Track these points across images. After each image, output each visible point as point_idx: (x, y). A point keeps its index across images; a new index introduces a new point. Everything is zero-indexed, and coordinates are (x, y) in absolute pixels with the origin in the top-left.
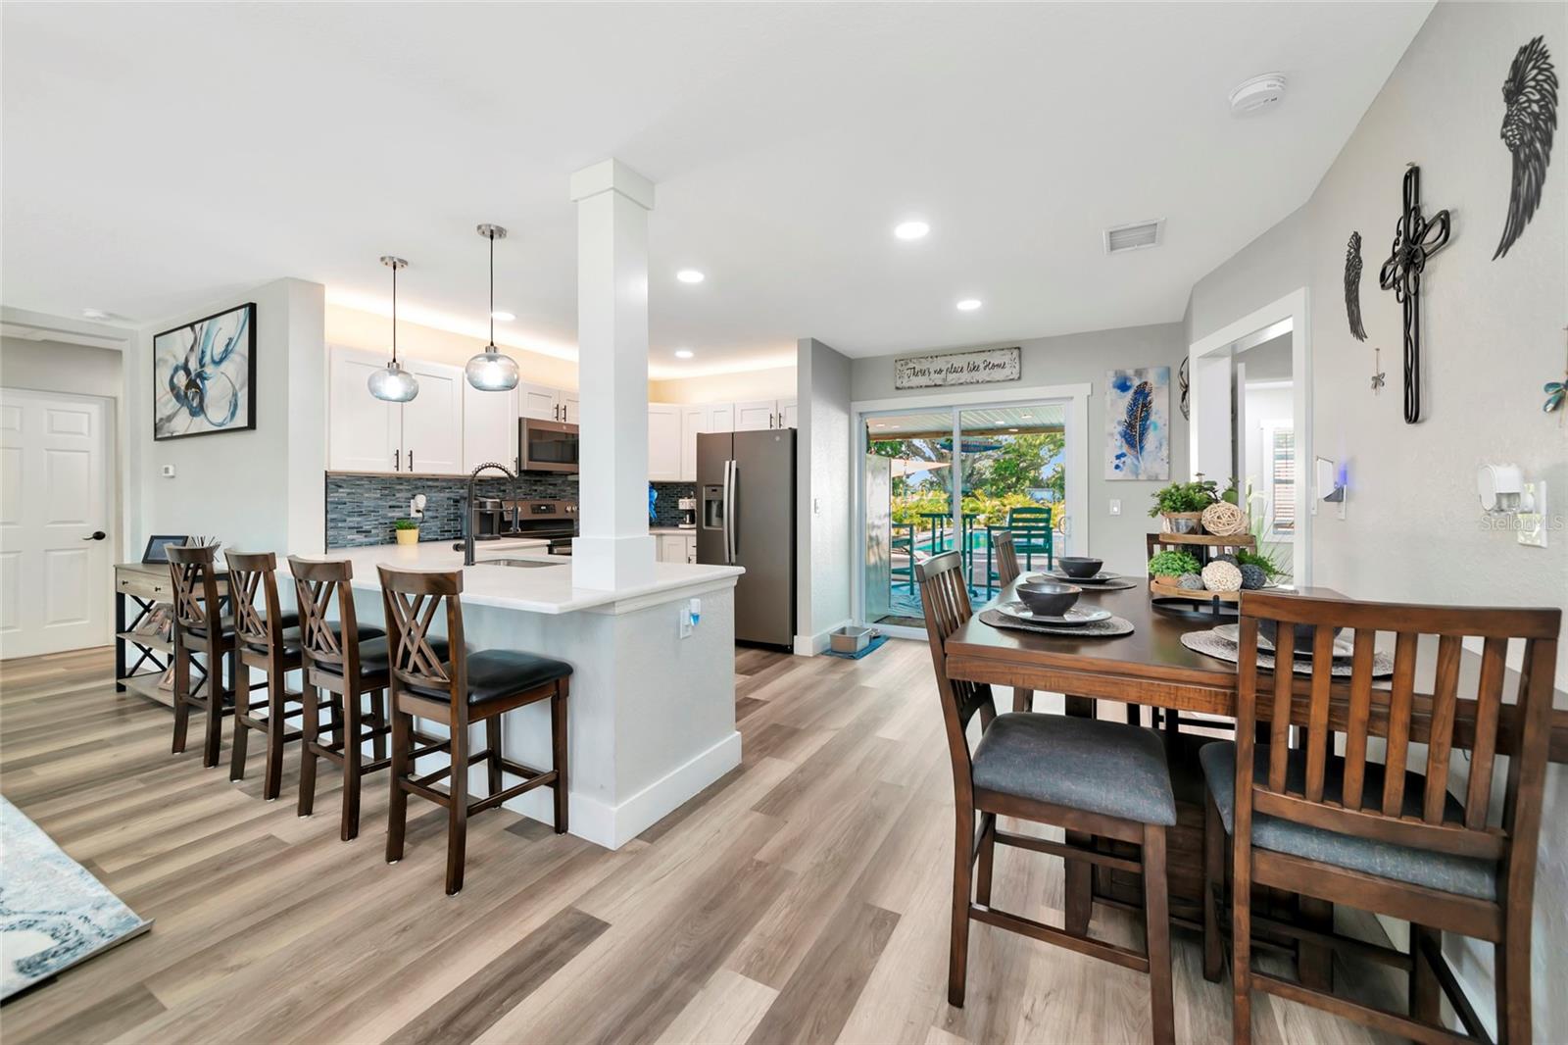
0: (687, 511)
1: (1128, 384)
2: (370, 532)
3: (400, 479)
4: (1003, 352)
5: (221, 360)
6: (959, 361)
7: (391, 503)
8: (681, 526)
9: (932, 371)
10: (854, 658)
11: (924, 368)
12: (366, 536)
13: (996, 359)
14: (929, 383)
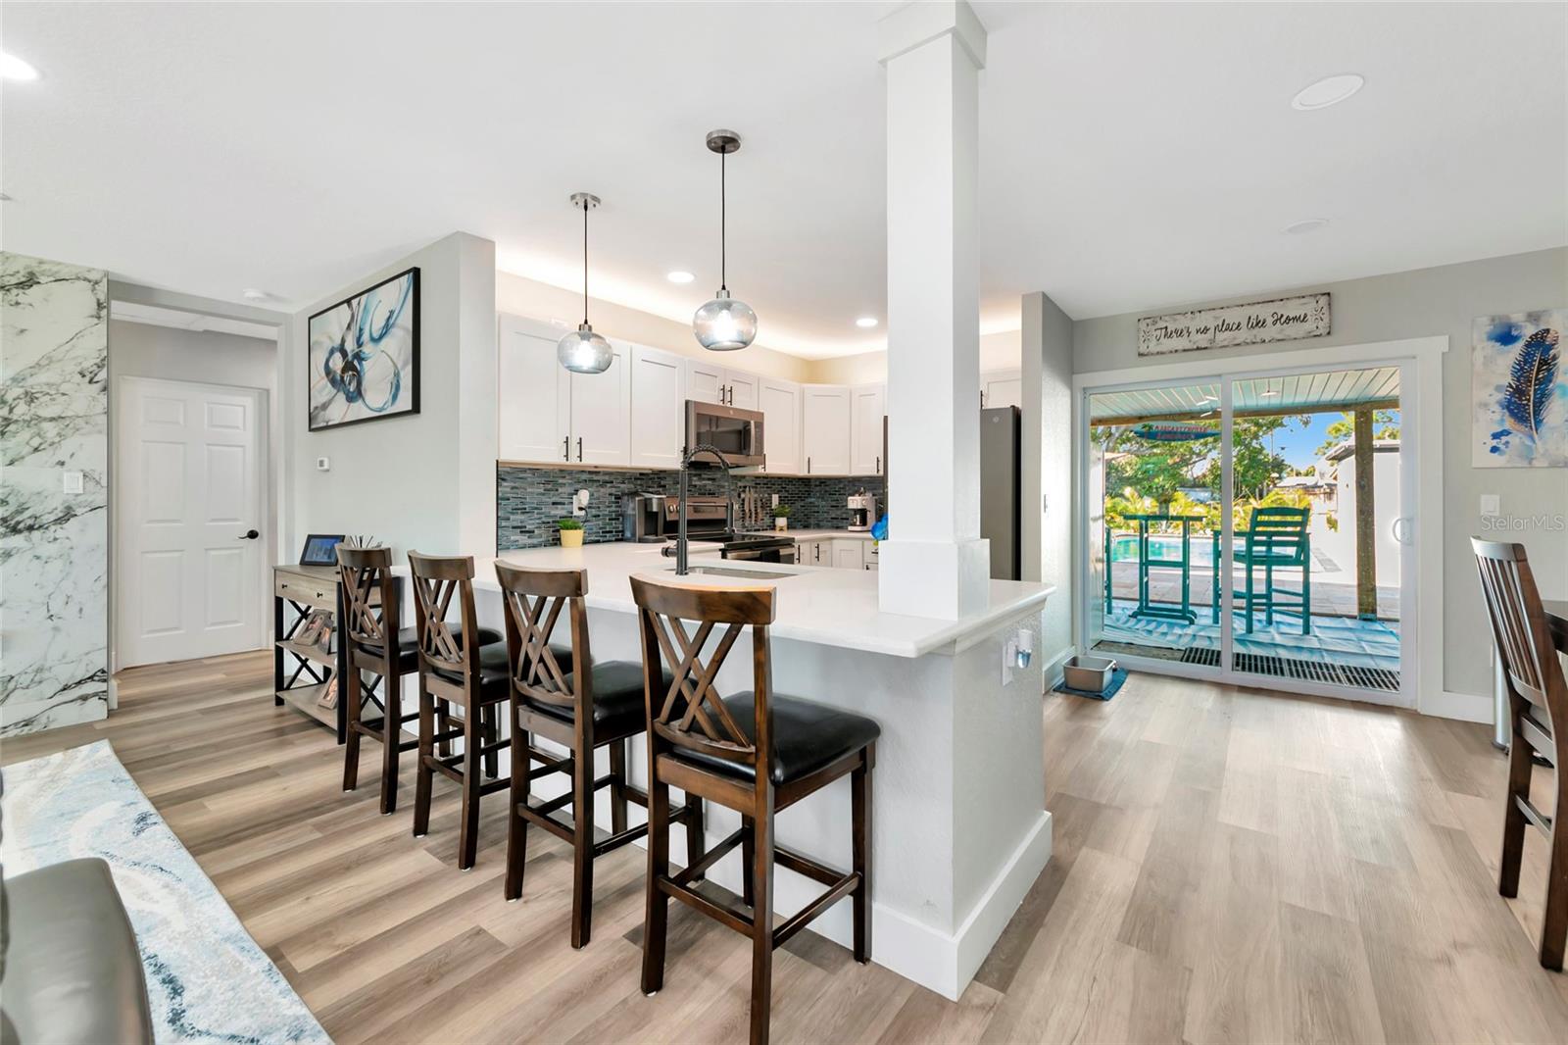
0: (856, 511)
1: (1514, 333)
2: (533, 532)
3: (563, 472)
4: (1303, 301)
5: (381, 337)
6: (1233, 316)
7: (554, 499)
8: (850, 528)
9: (1193, 330)
10: (1103, 699)
11: (1180, 327)
12: (529, 537)
13: (1292, 309)
14: (1189, 346)
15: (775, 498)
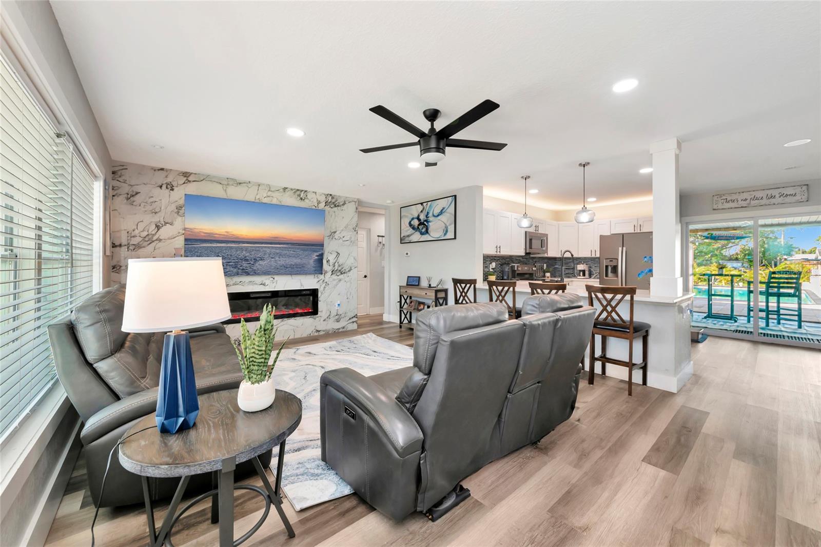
0: (580, 271)
4: (795, 188)
5: (438, 216)
6: (759, 194)
8: (578, 277)
9: (740, 200)
10: (699, 342)
11: (733, 198)
13: (789, 191)
14: (737, 206)
15: (545, 265)
